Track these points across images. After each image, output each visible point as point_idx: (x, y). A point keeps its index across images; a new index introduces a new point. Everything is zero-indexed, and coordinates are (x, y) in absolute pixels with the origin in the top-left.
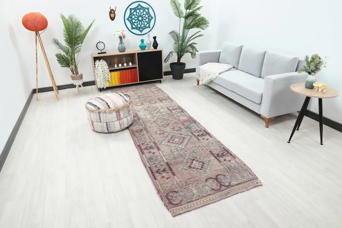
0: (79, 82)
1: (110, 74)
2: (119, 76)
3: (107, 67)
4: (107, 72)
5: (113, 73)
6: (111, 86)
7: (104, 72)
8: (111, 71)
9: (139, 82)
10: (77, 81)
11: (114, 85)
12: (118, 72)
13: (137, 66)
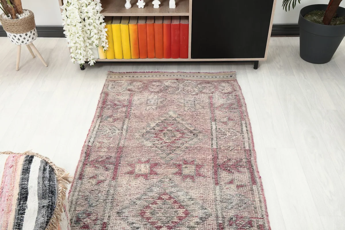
0: (27, 38)
1: (106, 27)
2: (133, 36)
3: (99, 7)
4: (98, 22)
5: (115, 26)
6: (110, 59)
7: (87, 21)
8: (108, 20)
9: (190, 59)
10: (21, 36)
11: (118, 58)
12: (132, 26)
13: (190, 14)
